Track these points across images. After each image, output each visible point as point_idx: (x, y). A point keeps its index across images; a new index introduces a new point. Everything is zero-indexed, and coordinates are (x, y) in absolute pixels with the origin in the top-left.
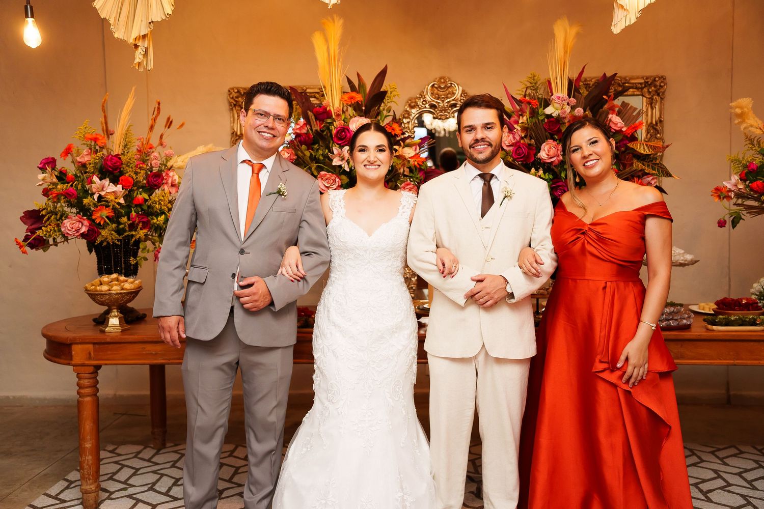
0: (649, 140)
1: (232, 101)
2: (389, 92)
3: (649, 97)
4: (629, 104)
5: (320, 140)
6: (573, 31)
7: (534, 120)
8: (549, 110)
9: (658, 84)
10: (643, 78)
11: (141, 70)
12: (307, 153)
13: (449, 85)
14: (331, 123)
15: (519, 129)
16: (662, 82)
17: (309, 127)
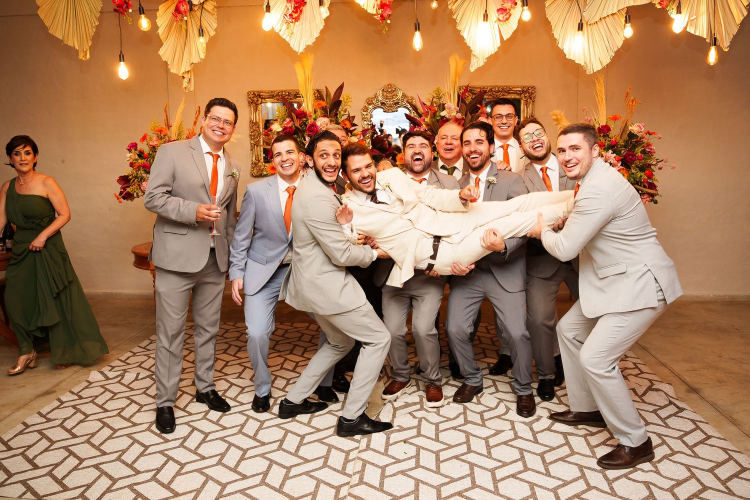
1: (250, 100)
2: (346, 100)
3: (525, 100)
5: (299, 132)
6: (461, 63)
7: (433, 120)
8: (443, 114)
9: (531, 91)
10: (521, 87)
11: (187, 91)
13: (394, 90)
14: (307, 121)
15: (424, 125)
16: (533, 90)
17: (292, 122)
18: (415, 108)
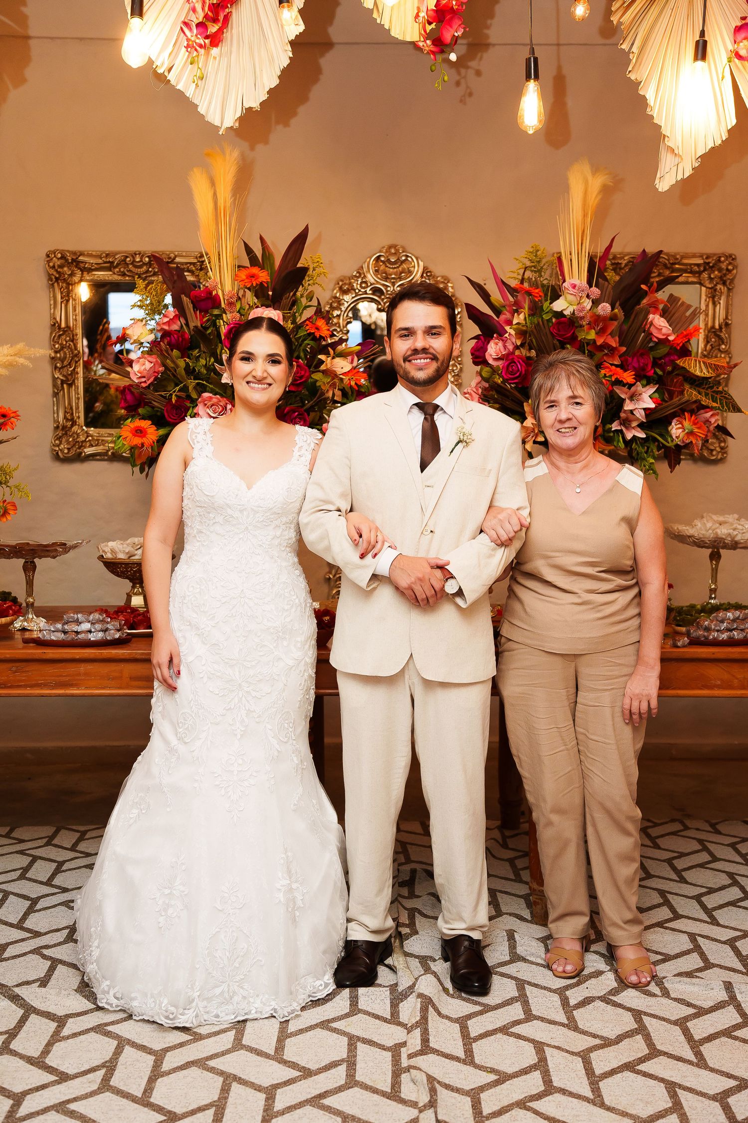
0: (709, 354)
1: (52, 271)
2: (311, 269)
3: (710, 286)
4: (680, 299)
5: (201, 342)
6: (597, 182)
7: (535, 320)
8: (559, 305)
9: (724, 266)
10: (701, 256)
12: (181, 363)
13: (404, 258)
14: (219, 317)
15: (513, 332)
16: (730, 264)
17: (183, 321)
18: (485, 295)
